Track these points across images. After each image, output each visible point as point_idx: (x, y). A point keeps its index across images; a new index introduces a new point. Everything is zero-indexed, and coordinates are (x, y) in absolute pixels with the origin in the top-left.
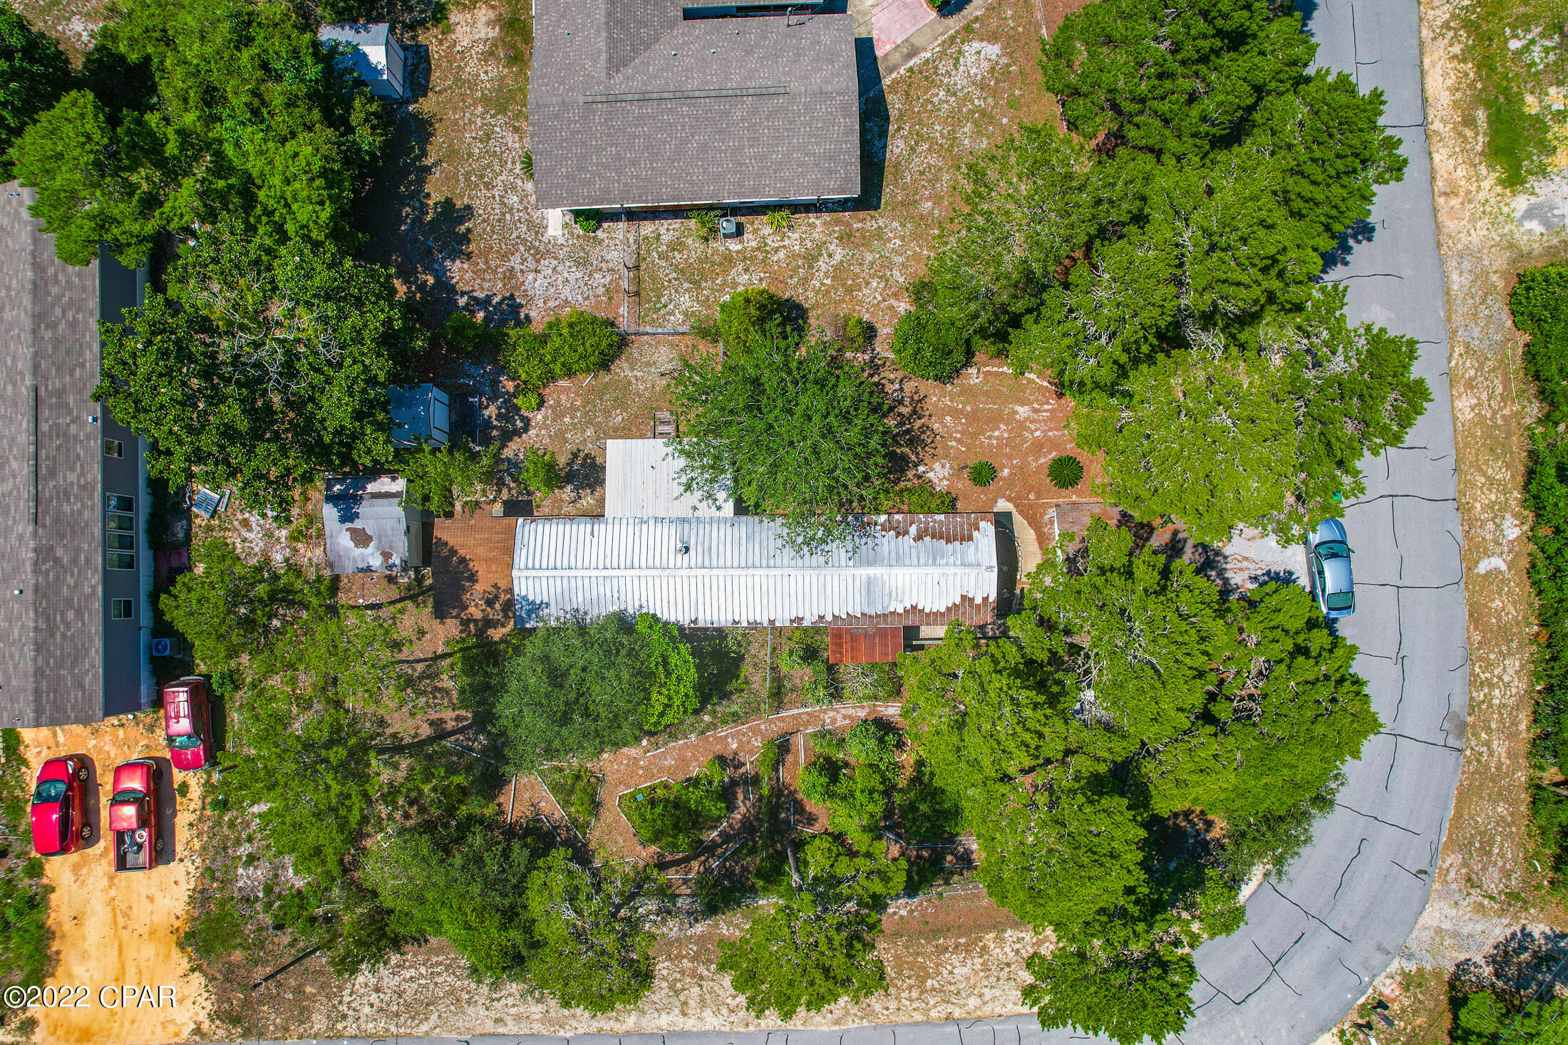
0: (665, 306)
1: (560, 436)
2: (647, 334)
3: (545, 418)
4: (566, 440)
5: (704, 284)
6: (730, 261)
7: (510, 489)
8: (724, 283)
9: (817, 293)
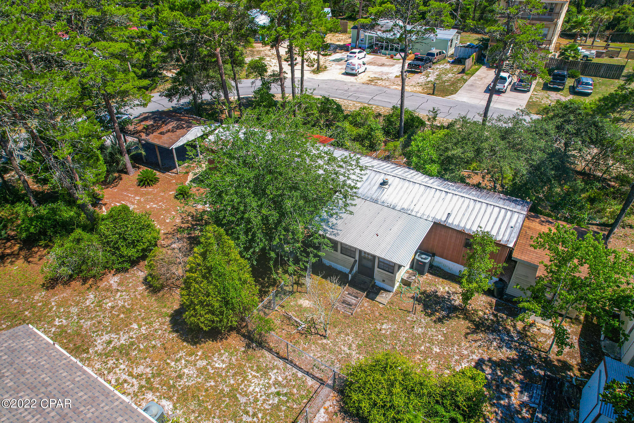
0: (278, 394)
1: (448, 341)
2: (314, 377)
3: (458, 362)
4: (444, 335)
5: (227, 389)
6: (184, 394)
7: (514, 326)
8: (209, 377)
9: (150, 324)
